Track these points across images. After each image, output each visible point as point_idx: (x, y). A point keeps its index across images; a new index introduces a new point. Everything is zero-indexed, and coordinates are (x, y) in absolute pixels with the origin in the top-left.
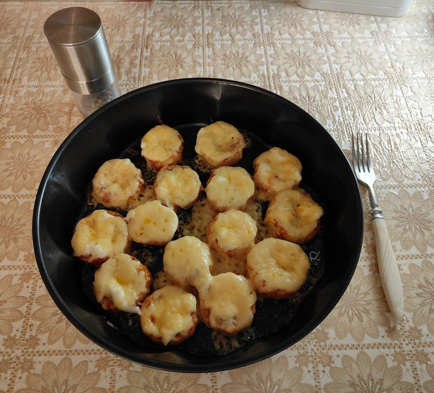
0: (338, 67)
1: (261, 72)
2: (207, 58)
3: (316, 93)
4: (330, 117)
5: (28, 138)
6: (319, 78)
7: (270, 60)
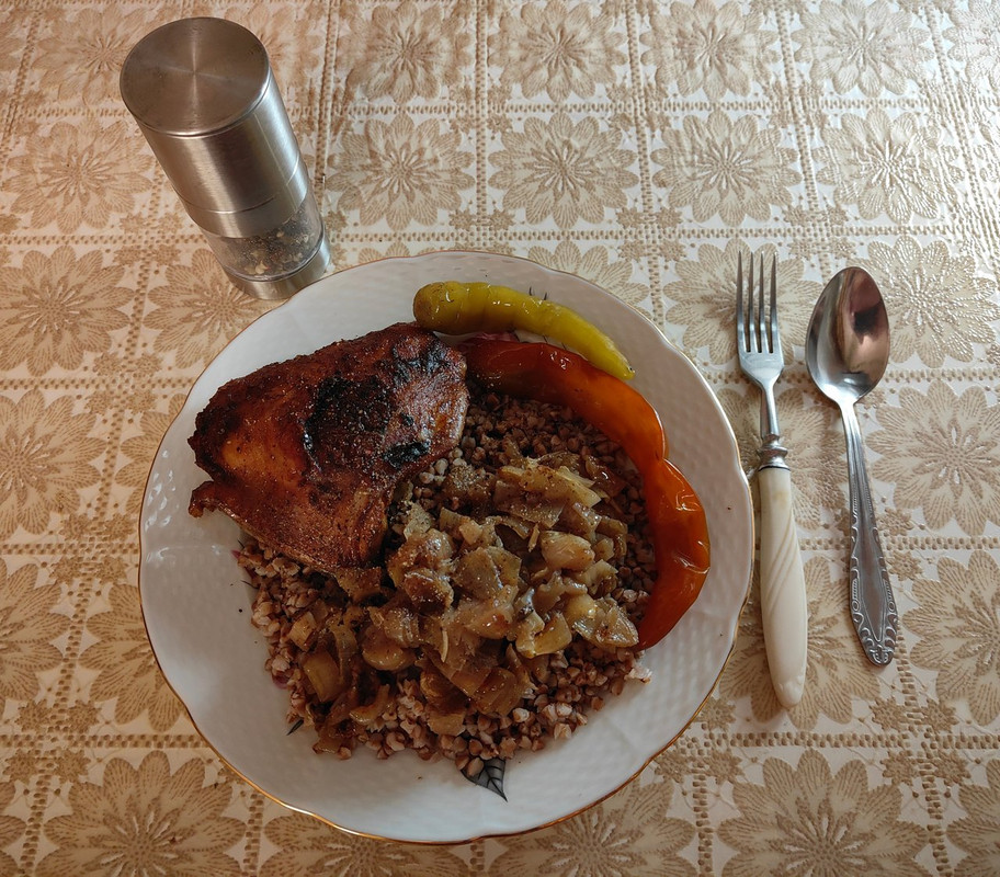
0: (960, 66)
1: (772, 80)
2: (638, 41)
3: (908, 133)
4: (942, 195)
6: (915, 97)
7: (793, 46)
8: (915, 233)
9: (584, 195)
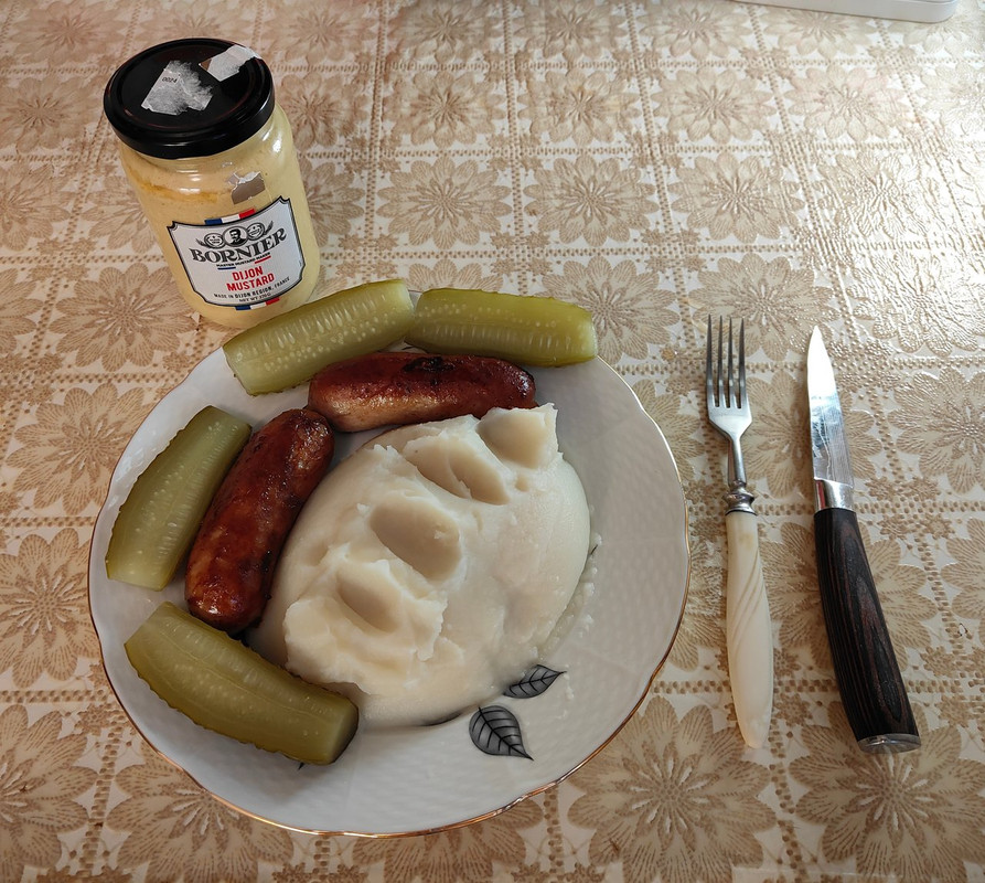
0: (799, 120)
1: (634, 131)
2: (515, 101)
3: (754, 172)
4: (785, 221)
5: (135, 261)
6: (760, 143)
7: (653, 105)
8: (760, 251)
9: (462, 222)
